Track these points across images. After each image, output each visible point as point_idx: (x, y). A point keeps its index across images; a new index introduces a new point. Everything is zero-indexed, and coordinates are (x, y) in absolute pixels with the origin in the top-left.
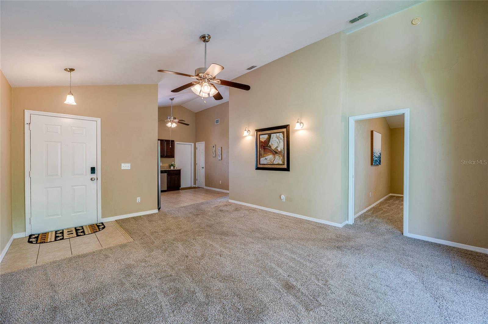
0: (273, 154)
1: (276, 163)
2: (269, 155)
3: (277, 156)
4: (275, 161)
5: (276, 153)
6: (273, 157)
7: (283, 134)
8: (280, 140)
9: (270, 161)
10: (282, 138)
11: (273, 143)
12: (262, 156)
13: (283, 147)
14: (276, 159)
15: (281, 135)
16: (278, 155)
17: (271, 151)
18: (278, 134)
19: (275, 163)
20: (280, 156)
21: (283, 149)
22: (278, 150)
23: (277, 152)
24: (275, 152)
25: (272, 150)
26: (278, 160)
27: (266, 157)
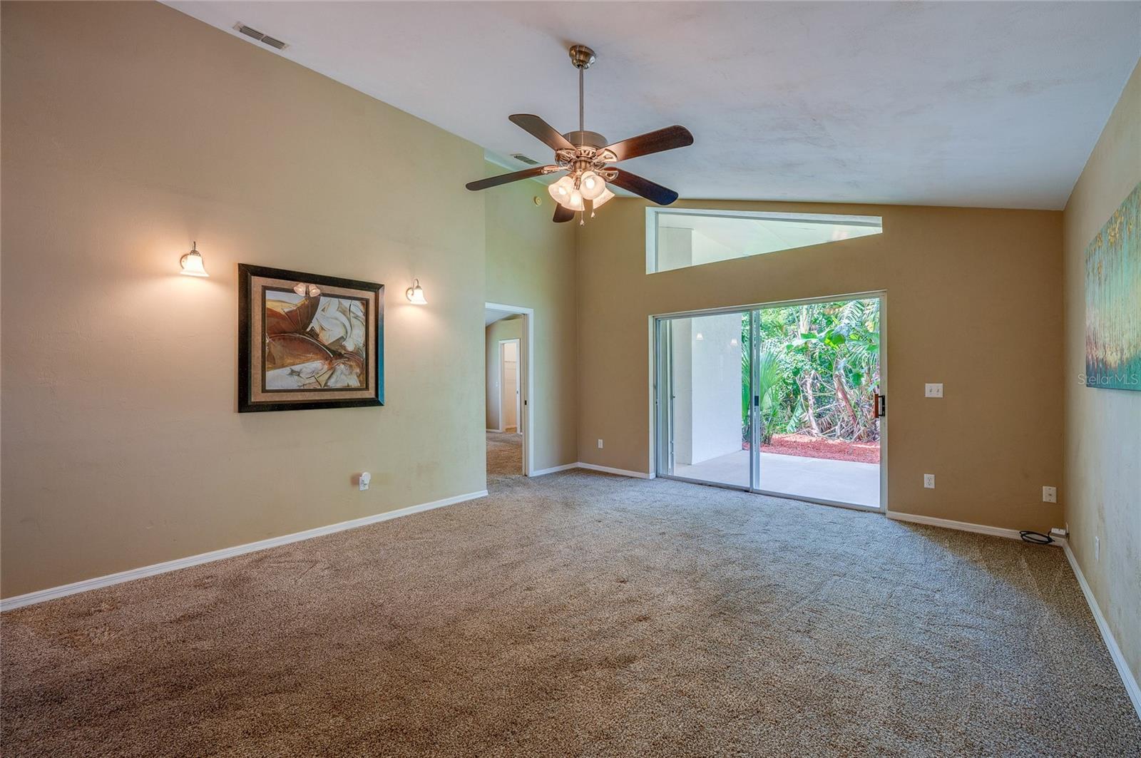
0: (326, 358)
1: (339, 386)
2: (308, 360)
3: (342, 366)
4: (333, 380)
5: (338, 355)
6: (326, 367)
7: (363, 304)
8: (354, 321)
9: (313, 380)
10: (361, 314)
11: (325, 325)
12: (277, 361)
13: (362, 340)
14: (338, 373)
15: (357, 308)
16: (343, 363)
17: (317, 347)
18: (346, 303)
19: (332, 384)
20: (351, 366)
21: (361, 345)
22: (344, 347)
23: (343, 352)
24: (335, 354)
25: (324, 345)
26: (346, 377)
27: (296, 368)
